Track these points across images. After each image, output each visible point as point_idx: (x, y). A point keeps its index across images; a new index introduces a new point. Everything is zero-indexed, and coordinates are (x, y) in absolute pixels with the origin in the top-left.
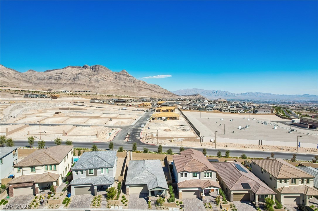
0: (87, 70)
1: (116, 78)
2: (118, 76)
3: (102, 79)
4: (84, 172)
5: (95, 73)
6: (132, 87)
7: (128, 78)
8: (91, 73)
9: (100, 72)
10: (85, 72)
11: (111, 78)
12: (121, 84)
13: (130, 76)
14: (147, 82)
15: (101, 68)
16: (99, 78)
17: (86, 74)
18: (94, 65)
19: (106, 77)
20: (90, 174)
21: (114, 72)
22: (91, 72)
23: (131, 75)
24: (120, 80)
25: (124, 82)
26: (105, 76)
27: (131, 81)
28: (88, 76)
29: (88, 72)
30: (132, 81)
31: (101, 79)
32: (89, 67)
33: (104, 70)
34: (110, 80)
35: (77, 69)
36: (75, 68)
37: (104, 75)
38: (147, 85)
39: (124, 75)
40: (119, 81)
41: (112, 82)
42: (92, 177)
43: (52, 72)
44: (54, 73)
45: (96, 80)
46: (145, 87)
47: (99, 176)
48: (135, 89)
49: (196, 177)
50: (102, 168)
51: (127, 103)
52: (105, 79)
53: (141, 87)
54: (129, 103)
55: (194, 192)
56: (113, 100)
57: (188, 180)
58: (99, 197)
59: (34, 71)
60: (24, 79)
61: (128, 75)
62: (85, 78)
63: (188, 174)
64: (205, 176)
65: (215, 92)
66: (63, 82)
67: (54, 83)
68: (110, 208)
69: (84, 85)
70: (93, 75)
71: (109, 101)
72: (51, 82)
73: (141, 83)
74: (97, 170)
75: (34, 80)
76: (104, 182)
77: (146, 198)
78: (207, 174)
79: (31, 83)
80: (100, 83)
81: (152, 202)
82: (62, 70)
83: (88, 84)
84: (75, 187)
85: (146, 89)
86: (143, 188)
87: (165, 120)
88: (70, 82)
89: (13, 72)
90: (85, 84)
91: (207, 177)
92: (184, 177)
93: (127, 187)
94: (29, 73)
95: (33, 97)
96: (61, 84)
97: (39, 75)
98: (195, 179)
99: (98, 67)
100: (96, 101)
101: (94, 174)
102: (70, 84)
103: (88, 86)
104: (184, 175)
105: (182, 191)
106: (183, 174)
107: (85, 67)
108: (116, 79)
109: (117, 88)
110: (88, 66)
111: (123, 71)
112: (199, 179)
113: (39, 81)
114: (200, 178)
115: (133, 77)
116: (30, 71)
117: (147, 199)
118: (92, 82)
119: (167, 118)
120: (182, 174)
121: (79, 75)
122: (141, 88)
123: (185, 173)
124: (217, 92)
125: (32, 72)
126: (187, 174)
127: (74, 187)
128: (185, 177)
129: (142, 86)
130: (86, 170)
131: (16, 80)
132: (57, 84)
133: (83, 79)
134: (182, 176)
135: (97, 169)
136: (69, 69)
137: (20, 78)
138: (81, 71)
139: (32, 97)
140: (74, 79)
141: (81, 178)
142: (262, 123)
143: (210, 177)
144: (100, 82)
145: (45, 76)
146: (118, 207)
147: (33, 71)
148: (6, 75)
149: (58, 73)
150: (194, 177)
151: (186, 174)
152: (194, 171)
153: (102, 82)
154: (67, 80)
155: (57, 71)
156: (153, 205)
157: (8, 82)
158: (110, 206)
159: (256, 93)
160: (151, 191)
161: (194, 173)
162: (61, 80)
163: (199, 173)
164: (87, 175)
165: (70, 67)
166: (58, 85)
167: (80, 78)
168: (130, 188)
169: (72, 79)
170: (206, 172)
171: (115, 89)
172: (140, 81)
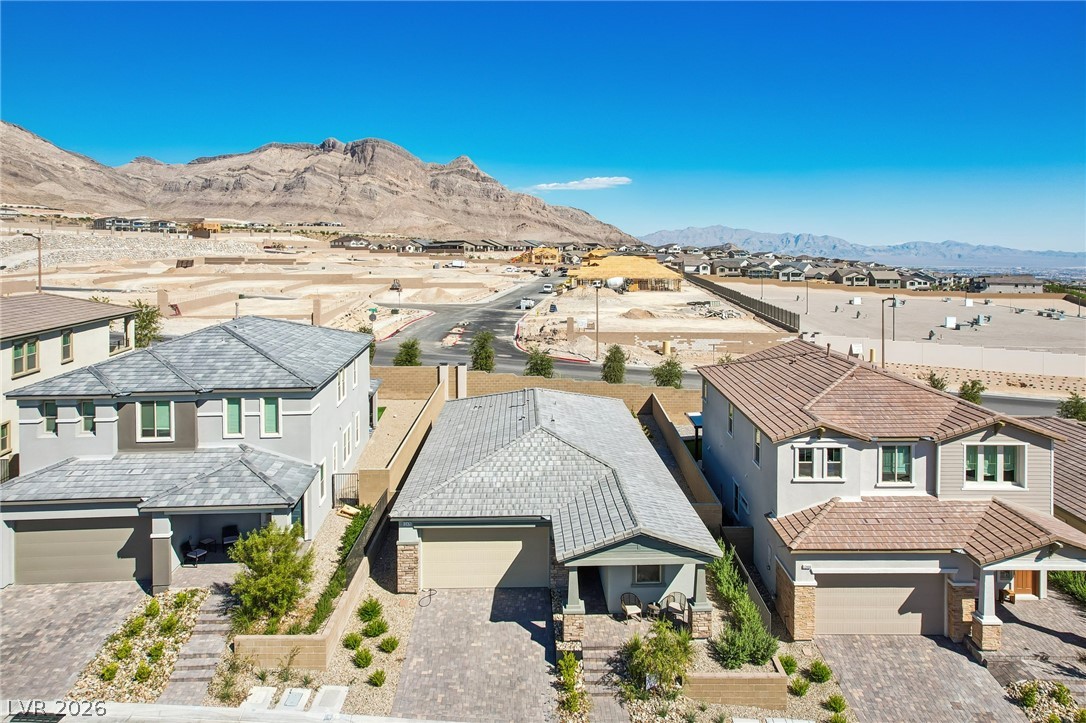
0: (336, 158)
1: (434, 185)
2: (440, 178)
3: (386, 189)
4: (106, 415)
5: (362, 167)
6: (493, 216)
7: (476, 185)
8: (347, 168)
9: (378, 163)
10: (326, 163)
11: (416, 186)
12: (451, 205)
13: (484, 179)
14: (543, 201)
15: (384, 148)
16: (375, 184)
17: (329, 169)
18: (358, 140)
19: (398, 183)
20: (145, 433)
21: (430, 165)
22: (347, 162)
23: (487, 175)
24: (449, 191)
25: (463, 198)
26: (398, 178)
27: (488, 196)
28: (337, 177)
29: (339, 162)
30: (492, 195)
31: (380, 187)
32: (340, 146)
33: (392, 155)
34: (413, 193)
35: (298, 153)
36: (292, 151)
37: (392, 175)
38: (544, 208)
39: (463, 173)
40: (445, 197)
41: (420, 197)
42: (159, 456)
43: (213, 163)
44: (219, 169)
45: (364, 191)
46: (538, 217)
47: (210, 451)
48: (501, 223)
49: (907, 477)
50: (234, 397)
51: (468, 254)
52: (394, 188)
53: (523, 217)
54: (476, 255)
55: (905, 593)
56: (417, 245)
57: (845, 499)
58: (179, 605)
59: (155, 163)
60: (119, 188)
61: (478, 174)
62: (326, 184)
63: (847, 452)
64: (971, 475)
65: (793, 240)
66: (251, 199)
67: (220, 204)
68: (241, 698)
69: (323, 208)
70: (356, 174)
71: (404, 248)
72: (208, 198)
73: (523, 203)
74: (201, 412)
75: (152, 192)
76: (225, 491)
77: (542, 624)
78: (981, 457)
79: (142, 202)
80: (377, 204)
81: (593, 665)
82: (247, 157)
83: (337, 206)
84: (17, 526)
85: (540, 222)
86: (516, 547)
87: (622, 290)
88: (273, 198)
89: (83, 163)
90: (326, 204)
91: (980, 484)
92: (817, 477)
93: (407, 535)
94: (137, 167)
95: (125, 229)
96: (243, 205)
97: (171, 177)
98: (895, 491)
99: (373, 148)
100: (353, 244)
101: (172, 438)
102: (275, 205)
103: (336, 212)
104: (819, 460)
105: (818, 577)
106: (810, 451)
107: (325, 147)
108: (433, 188)
109: (439, 220)
110: (339, 143)
111: (459, 160)
112: (924, 493)
113: (168, 197)
114: (932, 488)
115: (496, 182)
116: (138, 160)
117: (549, 637)
118: (349, 199)
119: (628, 282)
120: (806, 455)
121: (307, 175)
122: (523, 221)
123: (828, 443)
124: (797, 239)
125: (147, 165)
126: (838, 450)
127: (8, 523)
128: (827, 478)
129: (528, 214)
130: (119, 406)
131: (89, 192)
132: (228, 205)
133: (320, 187)
134: (807, 470)
135: (200, 398)
136: (274, 152)
137: (105, 185)
138: (314, 159)
139: (118, 229)
140: (287, 188)
141: (82, 459)
142: (1040, 314)
143: (1009, 485)
144: (378, 198)
145: (190, 177)
146: (307, 692)
147: (149, 160)
148: (59, 175)
149: (233, 167)
150: (888, 476)
151: (834, 454)
152: (889, 429)
153: (383, 200)
154: (263, 191)
155: (230, 160)
156: (601, 688)
157: (61, 198)
158: (242, 681)
159: (943, 244)
160: (581, 570)
161: (889, 450)
162: (244, 191)
163: (929, 448)
164: (127, 443)
165: (277, 146)
166: (232, 208)
167: (308, 185)
168: (426, 549)
169: (280, 187)
170: (975, 440)
171: (431, 223)
172: (518, 197)
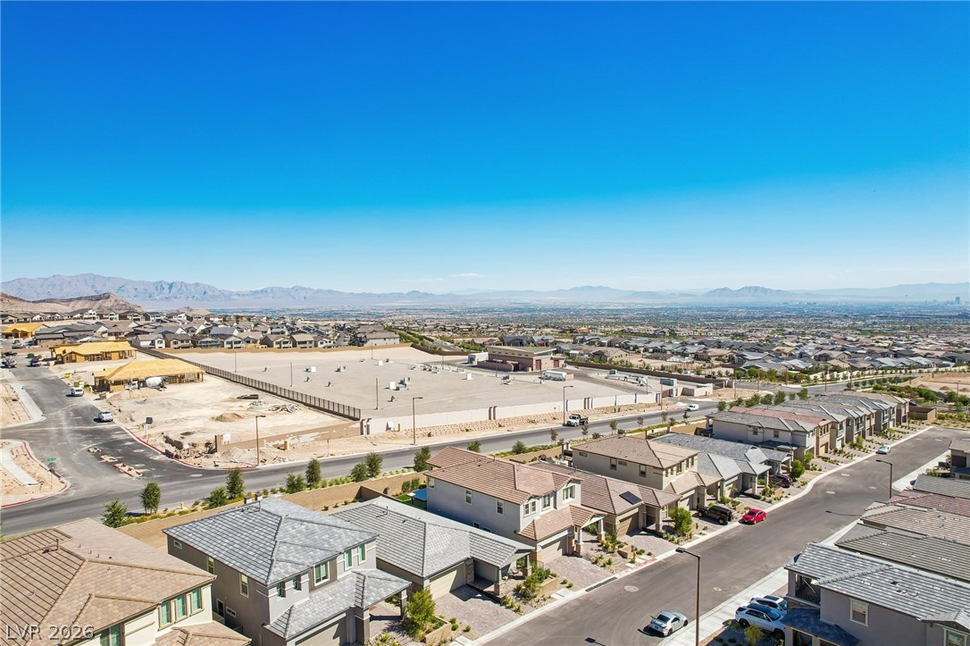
49: (549, 505)
57: (537, 519)
63: (536, 502)
64: (564, 499)
65: (167, 287)
77: (480, 595)
81: (512, 598)
86: (455, 573)
91: (566, 501)
92: (530, 513)
93: (426, 582)
98: (547, 511)
104: (530, 507)
105: (542, 546)
106: (528, 505)
112: (553, 509)
114: (555, 507)
117: (487, 597)
119: (165, 380)
123: (532, 501)
124: (171, 286)
128: (533, 513)
134: (527, 512)
143: (571, 499)
150: (545, 506)
151: (534, 504)
152: (545, 490)
156: (520, 603)
159: (293, 288)
161: (545, 497)
163: (554, 494)
170: (565, 487)
